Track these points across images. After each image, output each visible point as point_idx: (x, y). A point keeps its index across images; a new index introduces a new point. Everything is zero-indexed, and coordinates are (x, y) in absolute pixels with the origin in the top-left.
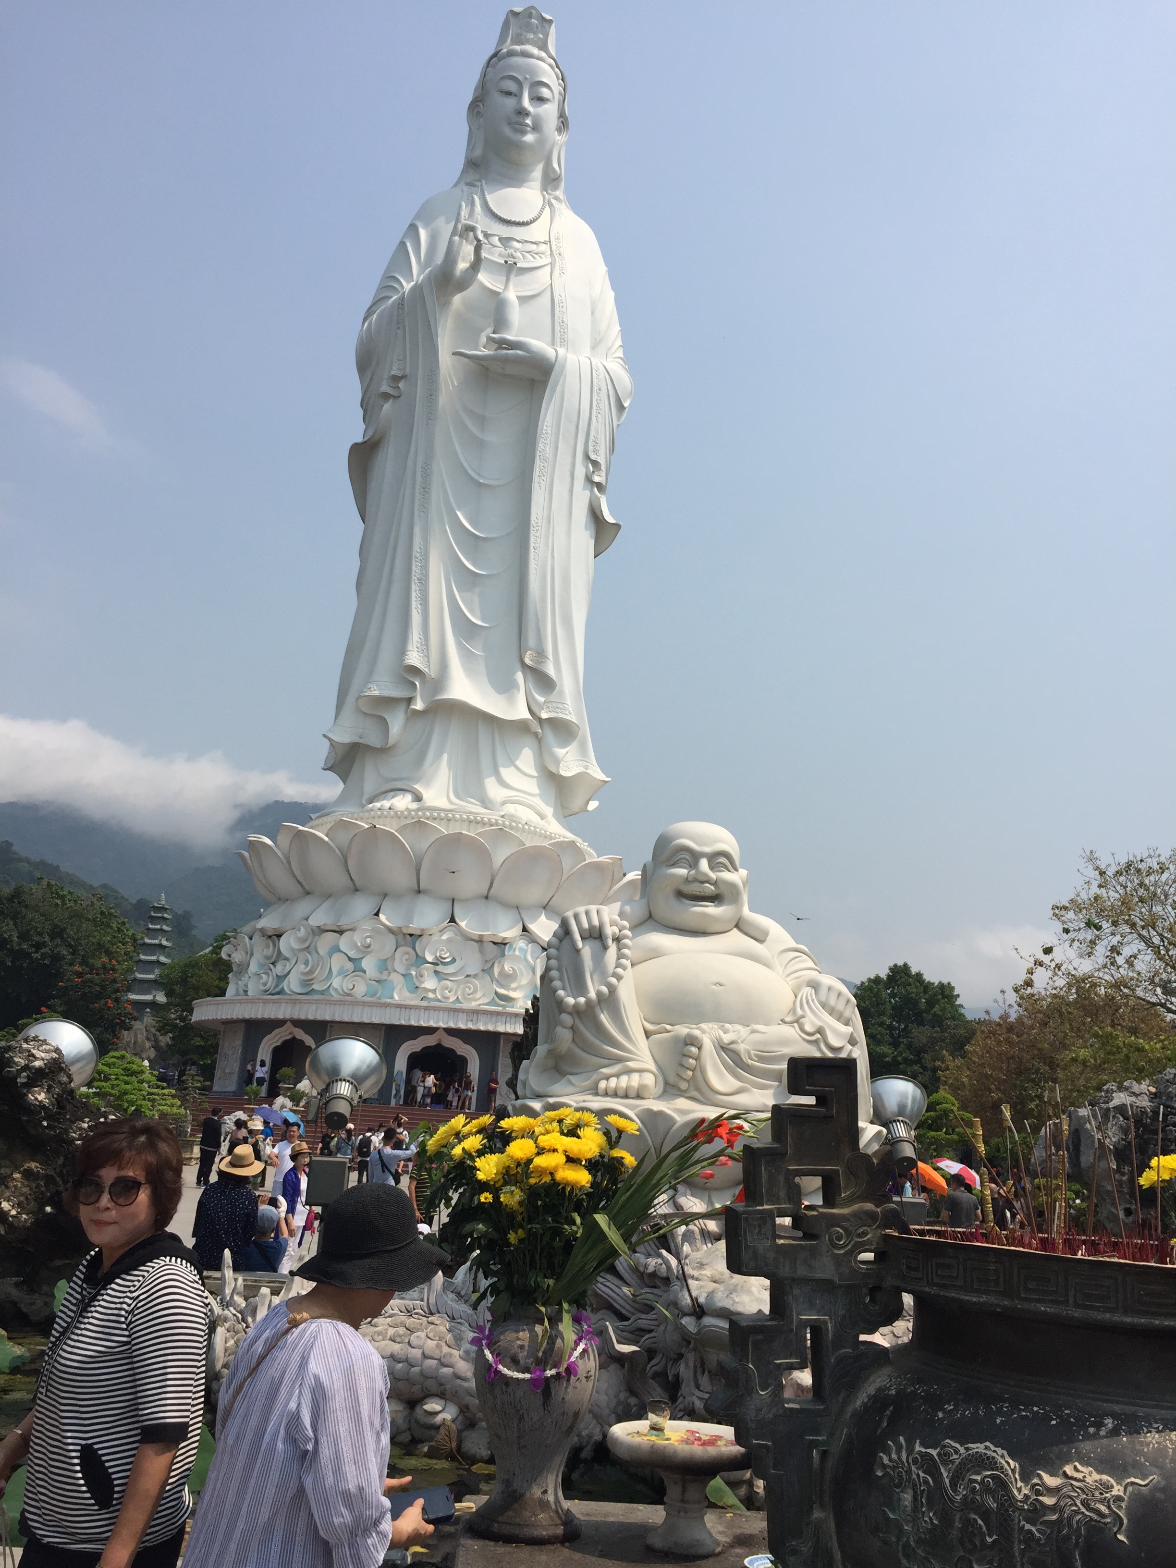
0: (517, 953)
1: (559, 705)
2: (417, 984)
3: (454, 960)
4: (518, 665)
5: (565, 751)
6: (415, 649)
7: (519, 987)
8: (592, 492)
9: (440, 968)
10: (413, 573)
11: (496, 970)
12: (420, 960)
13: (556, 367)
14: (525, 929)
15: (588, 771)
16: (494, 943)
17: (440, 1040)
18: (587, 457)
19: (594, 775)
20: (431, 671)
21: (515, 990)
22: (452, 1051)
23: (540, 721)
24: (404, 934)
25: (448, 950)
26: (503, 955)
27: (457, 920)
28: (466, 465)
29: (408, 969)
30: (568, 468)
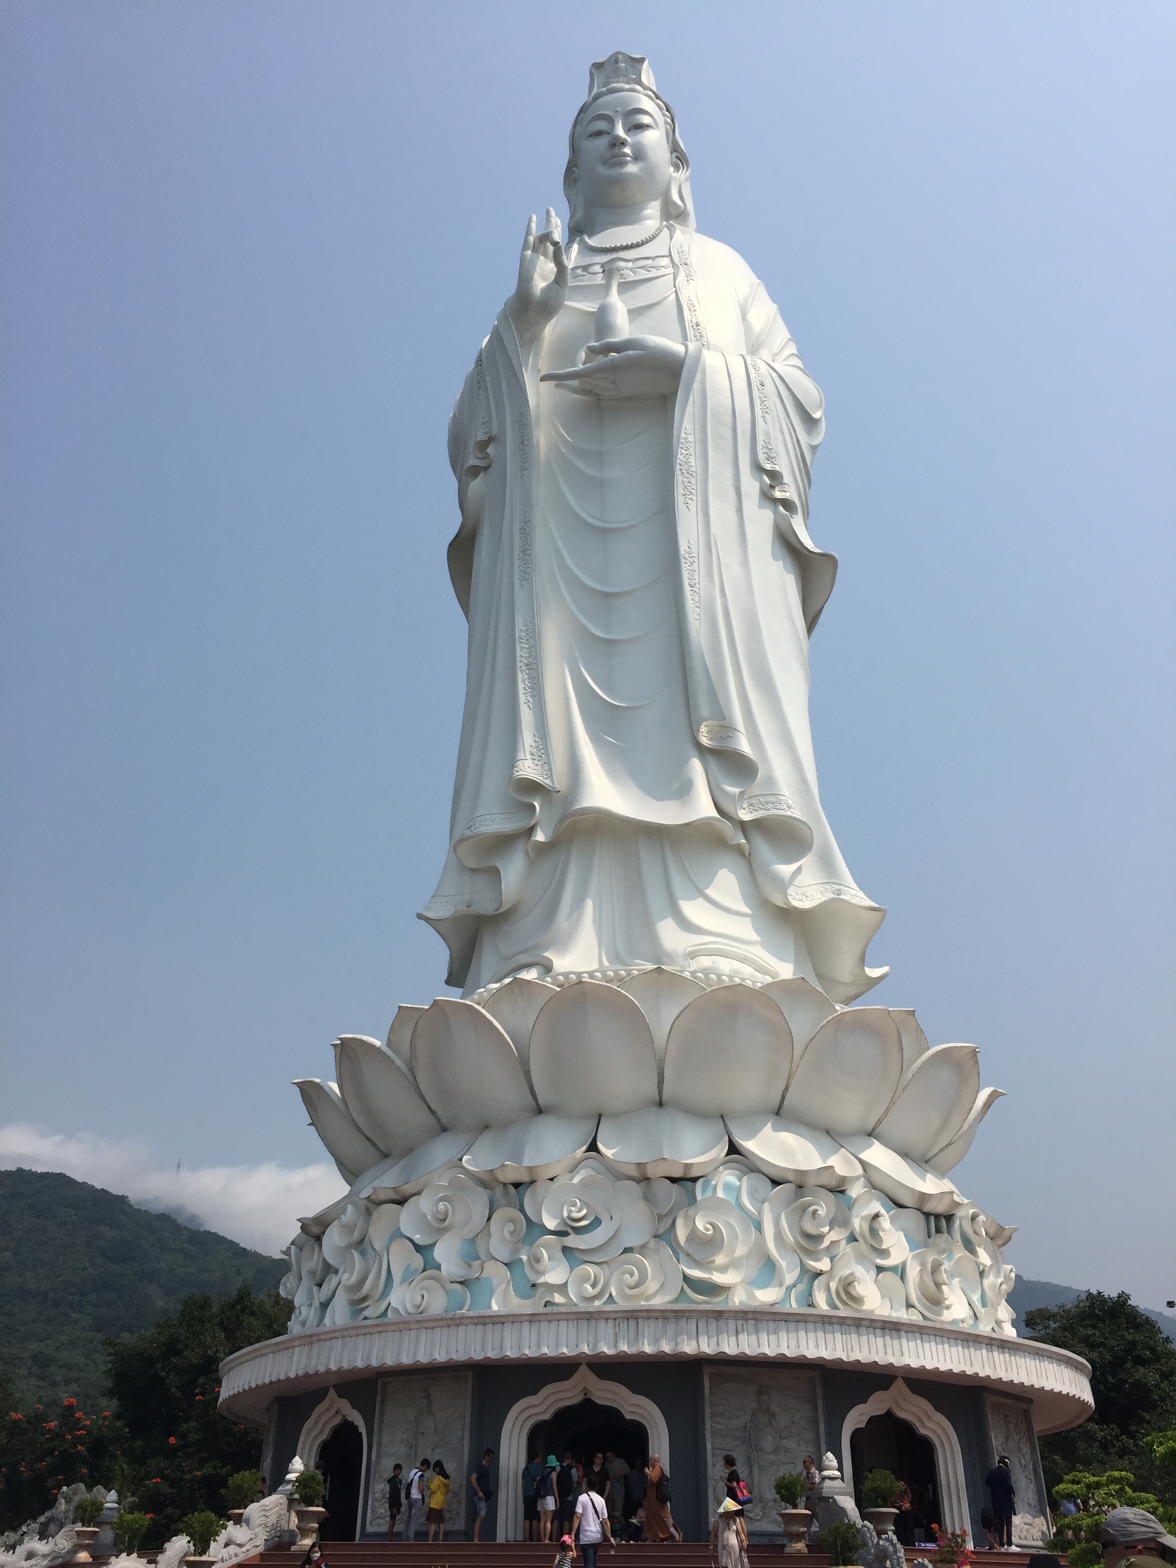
0: (720, 1194)
1: (771, 799)
2: (531, 1276)
3: (597, 1222)
4: (693, 751)
5: (794, 866)
6: (529, 756)
7: (732, 1264)
8: (776, 512)
9: (572, 1241)
10: (518, 659)
11: (681, 1234)
12: (535, 1228)
13: (688, 361)
14: (733, 1149)
15: (842, 897)
16: (673, 1180)
17: (586, 1392)
18: (758, 468)
19: (855, 901)
20: (558, 781)
21: (723, 1269)
22: (613, 1413)
23: (743, 826)
24: (505, 1184)
25: (585, 1204)
26: (692, 1200)
27: (600, 1146)
28: (584, 515)
29: (516, 1251)
30: (729, 482)
